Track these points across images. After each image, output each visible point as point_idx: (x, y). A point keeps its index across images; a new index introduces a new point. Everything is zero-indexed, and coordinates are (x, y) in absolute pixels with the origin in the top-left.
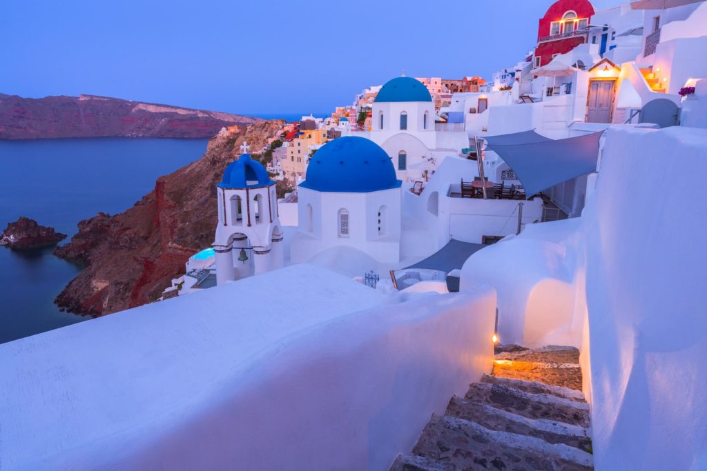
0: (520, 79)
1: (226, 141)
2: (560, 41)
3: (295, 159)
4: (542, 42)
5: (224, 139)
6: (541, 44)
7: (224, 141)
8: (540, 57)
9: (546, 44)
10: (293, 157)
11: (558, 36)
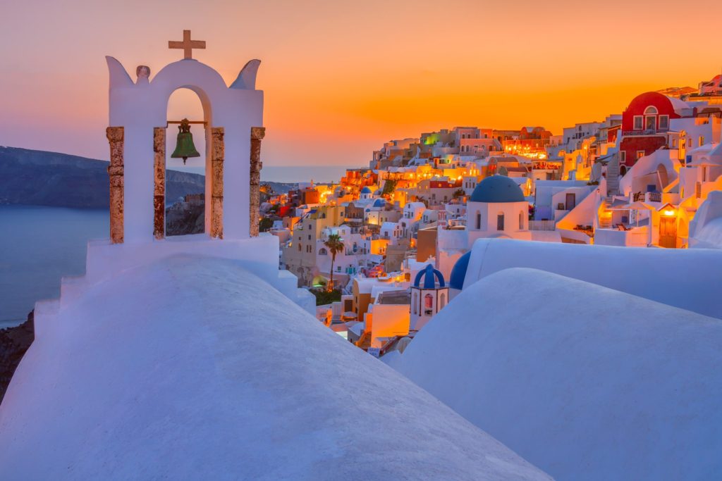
0: (607, 175)
1: (183, 217)
2: (644, 138)
3: (304, 248)
4: (626, 137)
5: (180, 214)
6: (625, 138)
7: (180, 217)
8: (625, 151)
9: (630, 139)
10: (300, 246)
11: (641, 132)
